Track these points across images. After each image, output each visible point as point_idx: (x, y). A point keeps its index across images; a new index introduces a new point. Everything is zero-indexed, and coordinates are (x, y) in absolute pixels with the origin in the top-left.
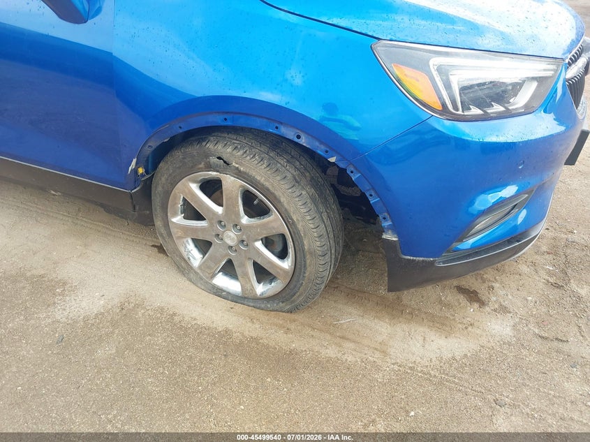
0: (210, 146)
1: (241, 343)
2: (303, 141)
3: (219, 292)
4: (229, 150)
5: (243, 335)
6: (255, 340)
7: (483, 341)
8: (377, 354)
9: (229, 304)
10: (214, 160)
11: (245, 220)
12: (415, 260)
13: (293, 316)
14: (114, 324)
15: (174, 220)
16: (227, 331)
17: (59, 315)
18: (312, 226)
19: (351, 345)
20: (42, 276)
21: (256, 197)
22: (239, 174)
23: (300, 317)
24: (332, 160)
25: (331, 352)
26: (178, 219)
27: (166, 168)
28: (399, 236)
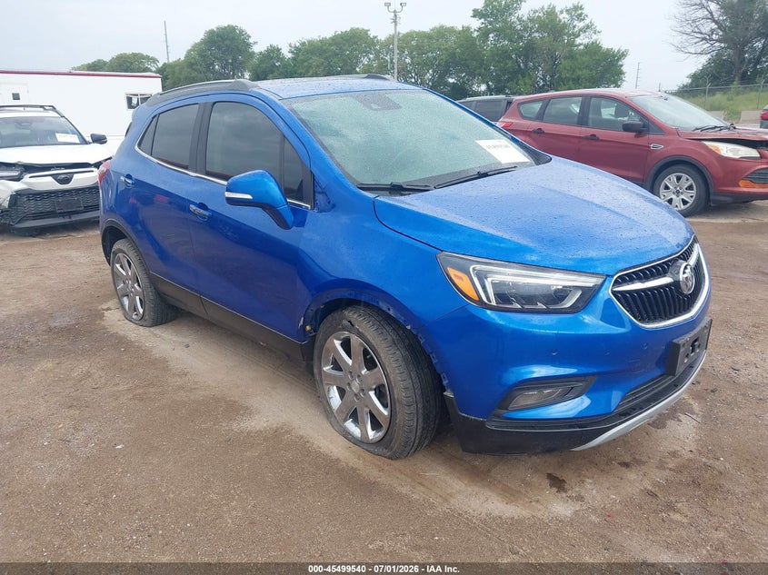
0: (346, 313)
1: (343, 469)
2: (391, 312)
3: (347, 434)
4: (355, 316)
5: (347, 465)
6: (354, 470)
7: (539, 515)
8: (439, 500)
9: (350, 444)
10: (345, 322)
11: (364, 371)
12: (468, 418)
13: (393, 462)
14: (266, 439)
15: (325, 369)
16: (338, 460)
17: (235, 426)
18: (399, 378)
19: (423, 489)
20: (235, 402)
21: (369, 353)
22: (360, 335)
23: (397, 464)
24: (409, 327)
25: (404, 490)
26: (327, 368)
27: (323, 328)
28: (454, 394)
